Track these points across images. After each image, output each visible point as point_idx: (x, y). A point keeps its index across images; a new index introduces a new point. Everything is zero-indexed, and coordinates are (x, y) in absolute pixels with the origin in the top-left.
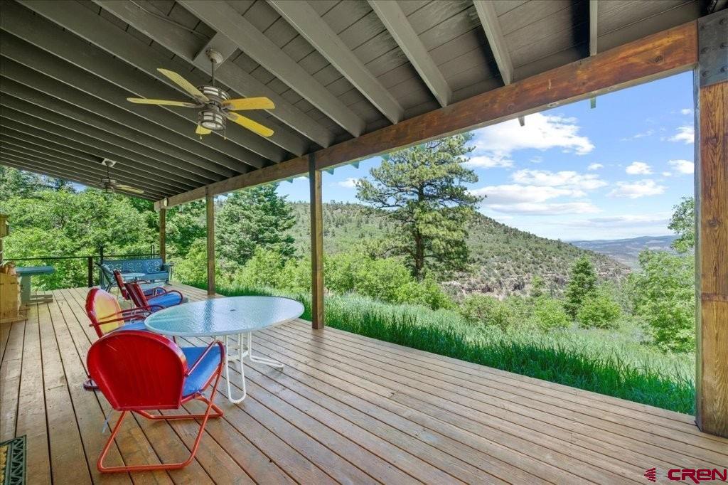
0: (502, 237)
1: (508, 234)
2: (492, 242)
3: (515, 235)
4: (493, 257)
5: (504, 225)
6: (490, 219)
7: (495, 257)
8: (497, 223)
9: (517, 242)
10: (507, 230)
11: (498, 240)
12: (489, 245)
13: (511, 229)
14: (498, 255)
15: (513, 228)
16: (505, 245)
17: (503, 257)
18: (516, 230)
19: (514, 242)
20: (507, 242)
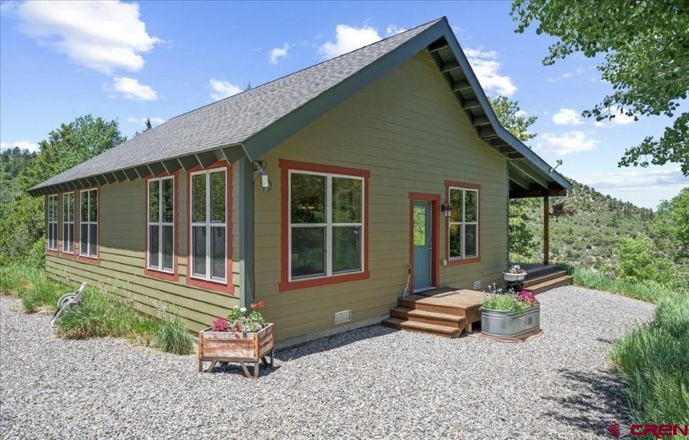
0: (607, 216)
1: (615, 212)
2: (588, 225)
3: (627, 213)
4: (589, 247)
5: (608, 197)
6: (587, 188)
7: (593, 247)
8: (598, 194)
9: (629, 225)
10: (614, 205)
11: (598, 222)
12: (584, 229)
13: (621, 204)
14: (598, 245)
15: (624, 201)
16: (611, 230)
17: (606, 249)
18: (630, 205)
19: (625, 223)
20: (614, 225)
